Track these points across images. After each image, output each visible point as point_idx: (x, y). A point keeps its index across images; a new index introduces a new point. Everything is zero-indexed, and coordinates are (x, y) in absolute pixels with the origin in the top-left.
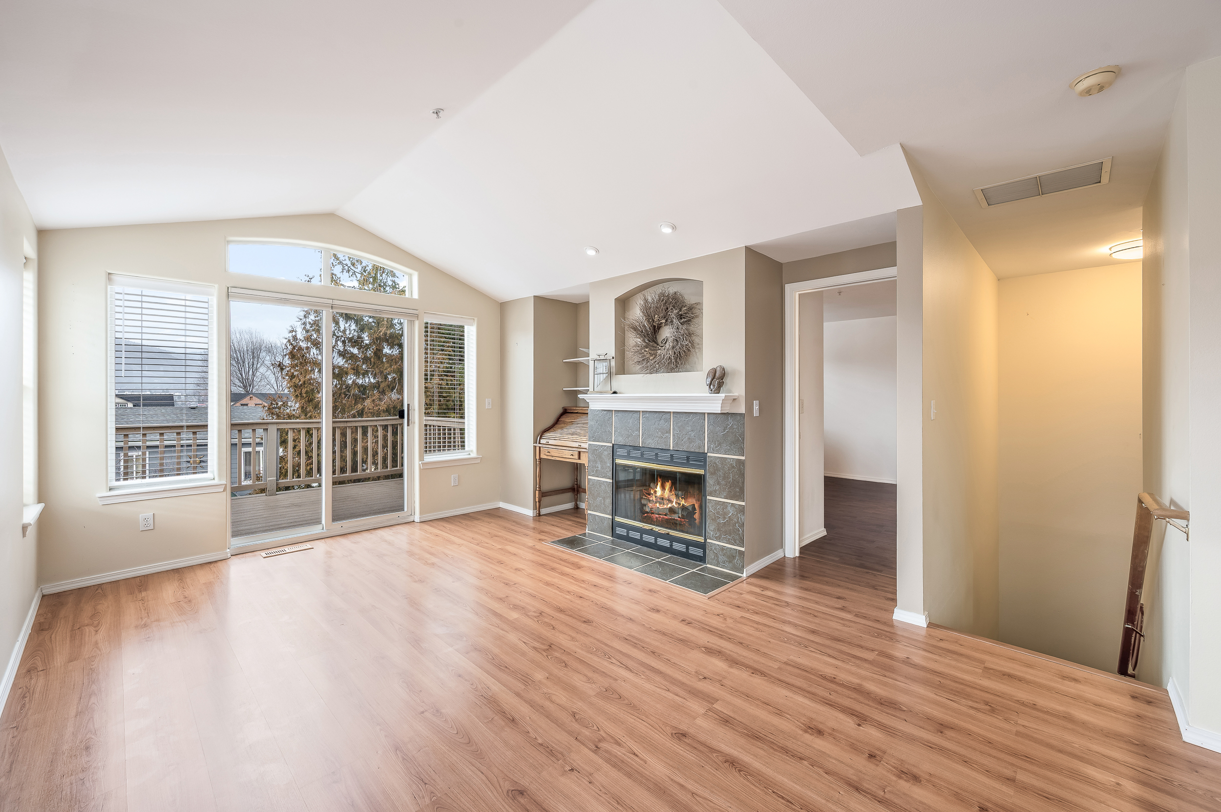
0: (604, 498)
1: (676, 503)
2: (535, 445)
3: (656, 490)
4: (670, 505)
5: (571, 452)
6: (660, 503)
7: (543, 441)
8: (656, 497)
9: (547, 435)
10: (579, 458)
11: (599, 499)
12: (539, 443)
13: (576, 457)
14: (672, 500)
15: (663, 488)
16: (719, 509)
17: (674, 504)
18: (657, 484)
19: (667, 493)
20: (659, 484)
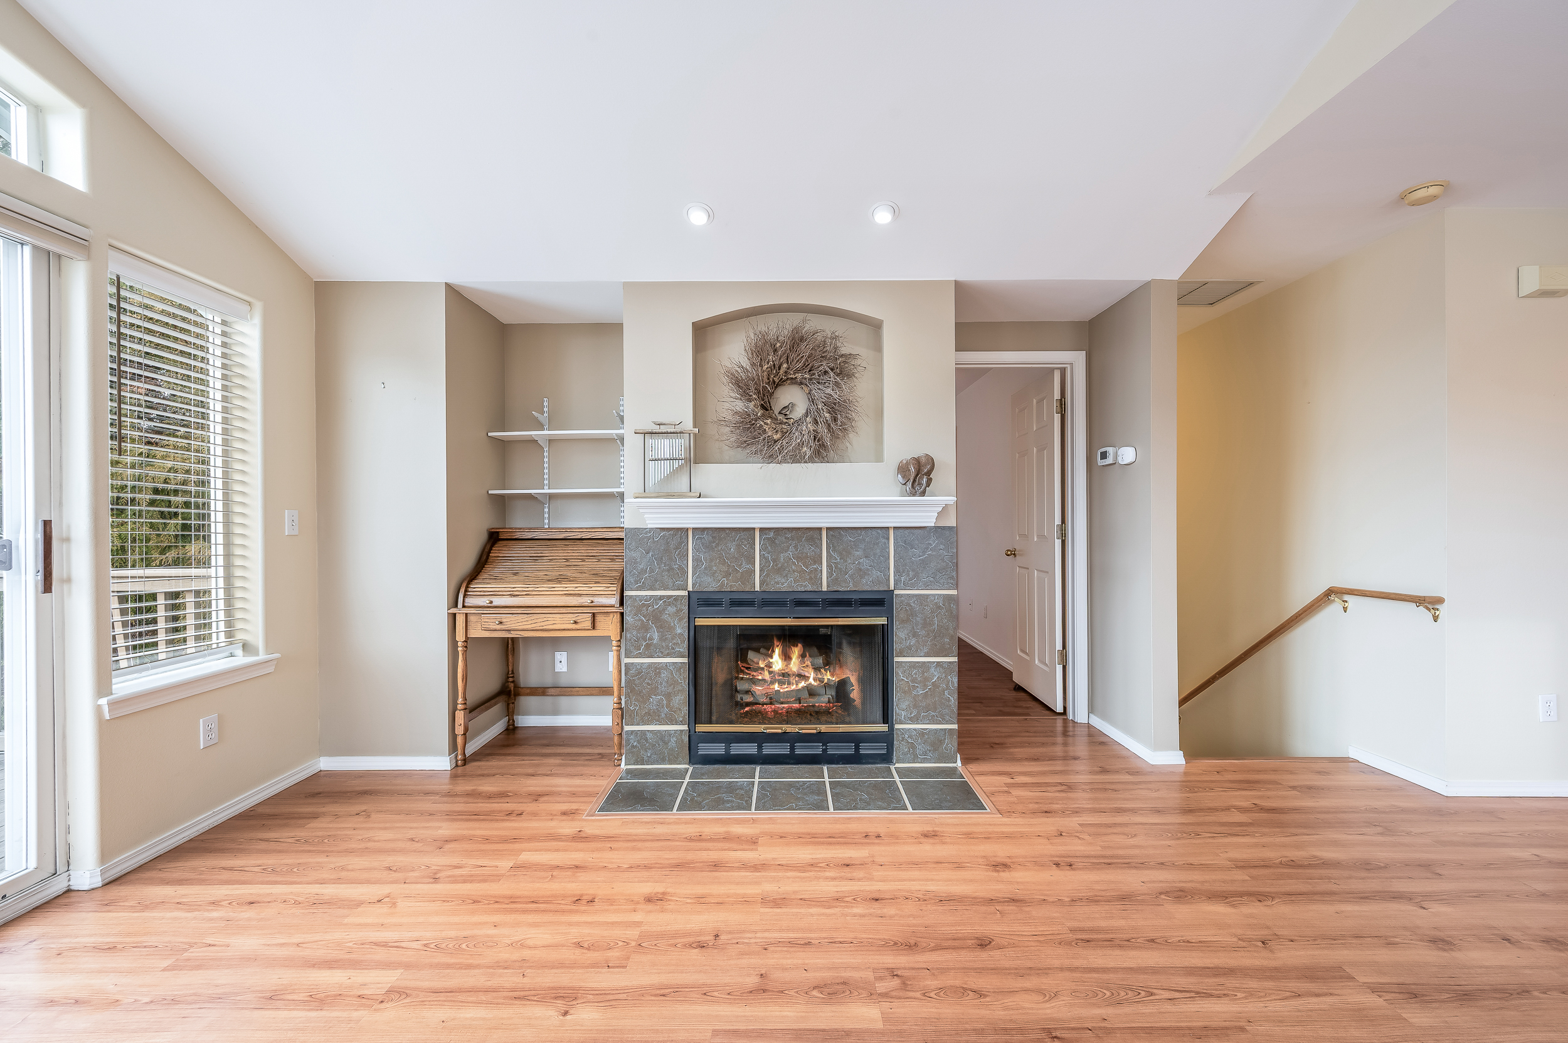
0: (668, 696)
1: (815, 680)
2: (453, 610)
3: (771, 660)
4: (802, 684)
5: (573, 617)
6: (781, 683)
7: (470, 601)
8: (770, 673)
9: (476, 586)
10: (594, 627)
11: (654, 699)
12: (464, 606)
13: (588, 624)
14: (807, 674)
15: (786, 657)
16: (915, 674)
17: (811, 680)
18: (773, 651)
19: (794, 665)
20: (777, 651)
